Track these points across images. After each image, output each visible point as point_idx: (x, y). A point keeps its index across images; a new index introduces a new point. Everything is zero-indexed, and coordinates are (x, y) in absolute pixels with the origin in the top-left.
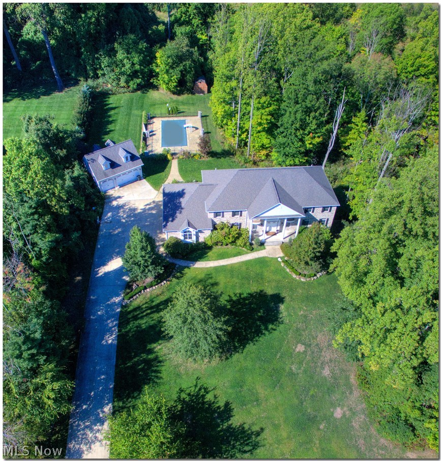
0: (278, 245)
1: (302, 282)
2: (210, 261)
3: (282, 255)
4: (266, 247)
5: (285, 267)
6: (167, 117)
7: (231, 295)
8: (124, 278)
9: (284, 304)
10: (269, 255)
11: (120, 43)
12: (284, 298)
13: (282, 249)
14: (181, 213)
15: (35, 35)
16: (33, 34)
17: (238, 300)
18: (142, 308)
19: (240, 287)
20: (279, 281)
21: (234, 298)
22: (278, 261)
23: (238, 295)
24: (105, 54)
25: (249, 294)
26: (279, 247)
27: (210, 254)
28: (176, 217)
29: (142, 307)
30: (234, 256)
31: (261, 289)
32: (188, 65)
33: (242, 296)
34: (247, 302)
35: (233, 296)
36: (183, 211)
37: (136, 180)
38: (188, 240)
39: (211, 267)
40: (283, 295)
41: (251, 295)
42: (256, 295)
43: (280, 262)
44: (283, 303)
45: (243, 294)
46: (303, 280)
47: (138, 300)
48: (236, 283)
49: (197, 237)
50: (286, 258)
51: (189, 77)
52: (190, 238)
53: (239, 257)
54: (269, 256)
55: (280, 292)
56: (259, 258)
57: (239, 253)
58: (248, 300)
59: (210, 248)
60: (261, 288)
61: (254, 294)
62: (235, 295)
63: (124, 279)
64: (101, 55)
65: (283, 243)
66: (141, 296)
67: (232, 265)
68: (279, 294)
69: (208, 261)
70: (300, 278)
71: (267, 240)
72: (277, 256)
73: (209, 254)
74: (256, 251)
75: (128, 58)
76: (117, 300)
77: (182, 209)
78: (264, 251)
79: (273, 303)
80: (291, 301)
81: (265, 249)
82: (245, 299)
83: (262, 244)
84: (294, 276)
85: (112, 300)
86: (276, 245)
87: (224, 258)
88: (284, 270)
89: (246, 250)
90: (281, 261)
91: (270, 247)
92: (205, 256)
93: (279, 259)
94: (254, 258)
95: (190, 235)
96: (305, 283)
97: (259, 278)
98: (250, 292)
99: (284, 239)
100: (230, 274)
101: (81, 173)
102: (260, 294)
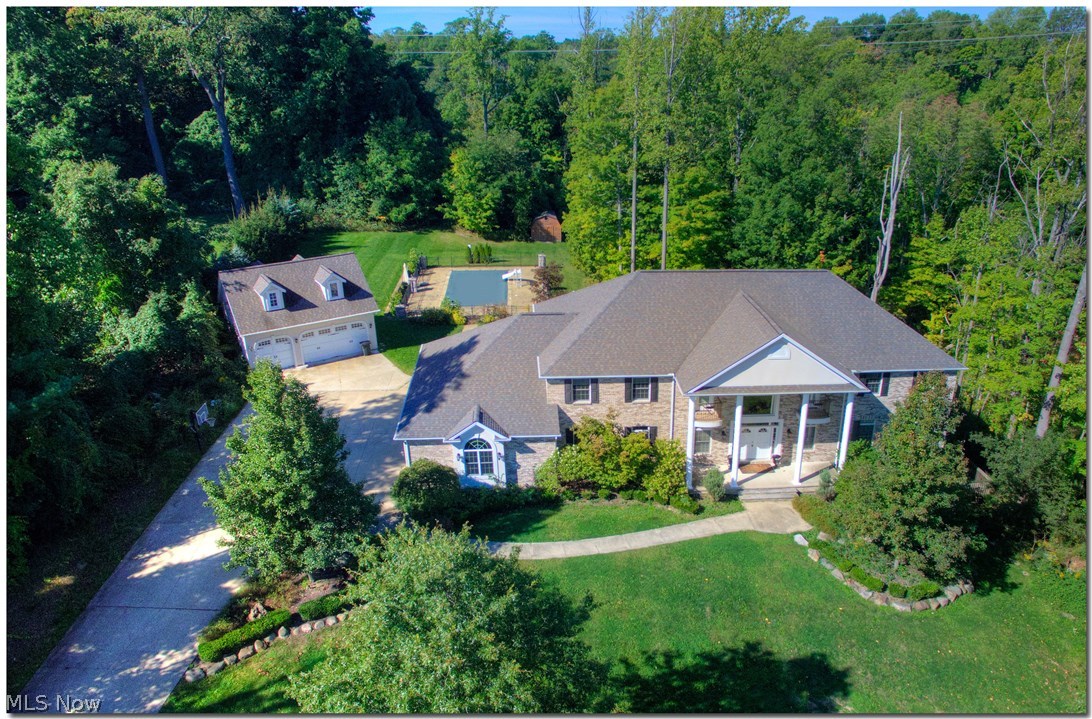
0: (786, 499)
1: (898, 615)
2: (552, 540)
3: (804, 526)
4: (747, 505)
5: (824, 563)
6: (465, 266)
7: (632, 660)
8: (229, 584)
9: (853, 695)
10: (761, 525)
11: (376, 135)
12: (844, 674)
13: (800, 511)
14: (458, 387)
15: (211, 133)
16: (207, 131)
17: (663, 679)
18: (261, 699)
19: (668, 629)
20: (812, 611)
21: (646, 672)
22: (796, 545)
23: (660, 660)
24: (345, 156)
25: (705, 656)
26: (789, 505)
27: (554, 520)
28: (443, 400)
29: (264, 693)
30: (638, 529)
31: (752, 639)
32: (518, 178)
33: (678, 664)
34: (700, 686)
35: (638, 661)
36: (465, 382)
37: (358, 355)
38: (482, 478)
39: (554, 560)
40: (839, 662)
41: (713, 661)
42: (733, 660)
43: (802, 547)
44: (846, 694)
45: (680, 655)
46: (898, 606)
47: (255, 666)
48: (651, 614)
49: (512, 470)
50: (822, 536)
51: (520, 205)
52: (488, 469)
53: (657, 531)
54: (759, 530)
55: (826, 650)
56: (725, 535)
57: (655, 518)
58: (703, 678)
59: (554, 503)
60: (752, 636)
61: (726, 658)
62: (650, 659)
63: (227, 589)
64: (335, 159)
65: (799, 493)
66: (270, 653)
67: (632, 557)
68: (823, 656)
69: (544, 541)
70: (887, 601)
71: (745, 485)
72: (790, 530)
73: (549, 521)
74: (713, 514)
75: (389, 161)
76: (168, 660)
77: (464, 376)
78: (739, 515)
79: (805, 694)
80: (878, 684)
81: (742, 509)
82: (689, 675)
83: (730, 496)
84: (864, 593)
85: (150, 663)
86: (777, 500)
87: (602, 535)
88: (824, 574)
89: (677, 512)
90: (806, 543)
91: (759, 506)
92: (535, 526)
93: (799, 539)
94: (707, 533)
95: (487, 457)
96: (910, 619)
97: (738, 598)
98: (707, 649)
99: (801, 481)
100: (627, 581)
101: (199, 311)
102: (746, 654)
